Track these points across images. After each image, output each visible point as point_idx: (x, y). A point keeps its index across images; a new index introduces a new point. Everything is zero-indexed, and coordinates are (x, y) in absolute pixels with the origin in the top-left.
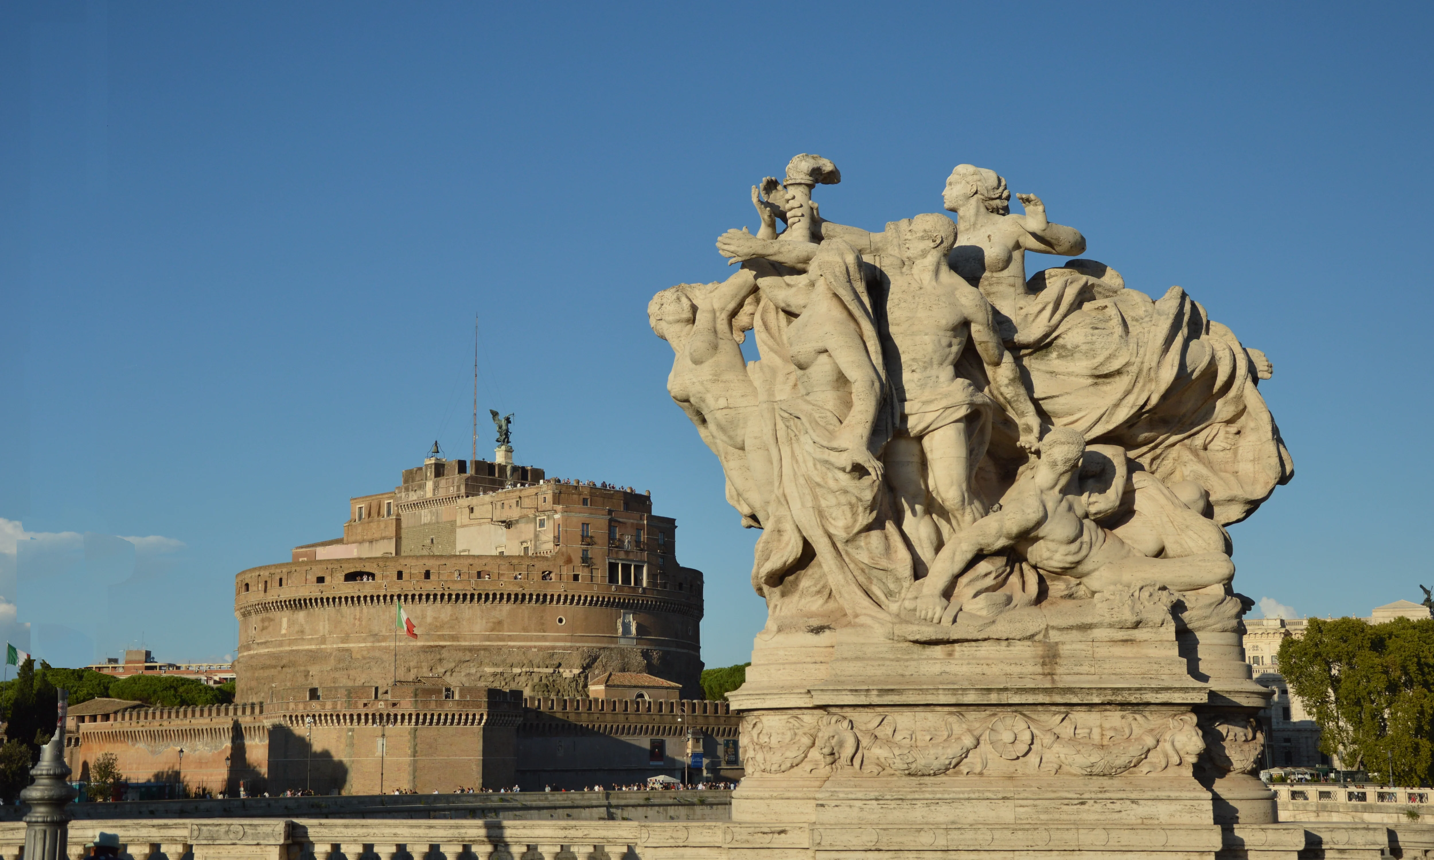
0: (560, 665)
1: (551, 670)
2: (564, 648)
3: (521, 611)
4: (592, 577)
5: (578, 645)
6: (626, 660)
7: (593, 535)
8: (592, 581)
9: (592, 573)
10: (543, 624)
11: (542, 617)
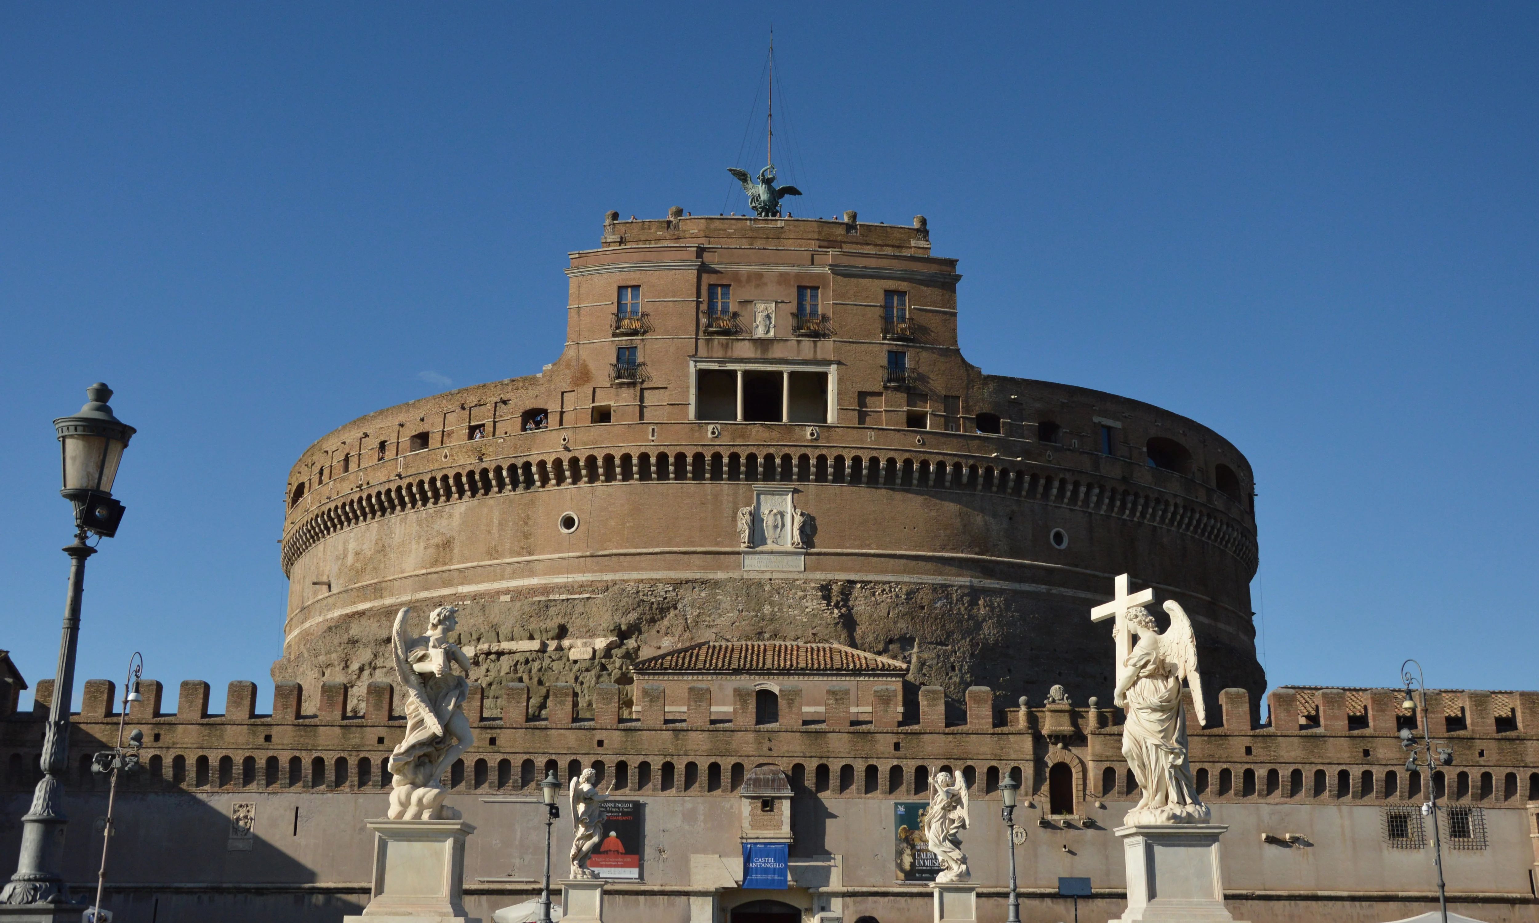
0: (562, 632)
1: (535, 645)
2: (569, 588)
3: (485, 510)
4: (642, 408)
5: (609, 577)
6: (767, 609)
7: (649, 309)
8: (641, 416)
9: (642, 399)
10: (528, 535)
11: (527, 519)
